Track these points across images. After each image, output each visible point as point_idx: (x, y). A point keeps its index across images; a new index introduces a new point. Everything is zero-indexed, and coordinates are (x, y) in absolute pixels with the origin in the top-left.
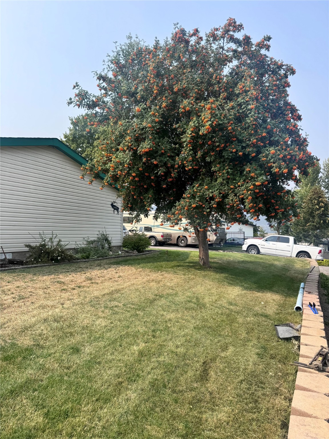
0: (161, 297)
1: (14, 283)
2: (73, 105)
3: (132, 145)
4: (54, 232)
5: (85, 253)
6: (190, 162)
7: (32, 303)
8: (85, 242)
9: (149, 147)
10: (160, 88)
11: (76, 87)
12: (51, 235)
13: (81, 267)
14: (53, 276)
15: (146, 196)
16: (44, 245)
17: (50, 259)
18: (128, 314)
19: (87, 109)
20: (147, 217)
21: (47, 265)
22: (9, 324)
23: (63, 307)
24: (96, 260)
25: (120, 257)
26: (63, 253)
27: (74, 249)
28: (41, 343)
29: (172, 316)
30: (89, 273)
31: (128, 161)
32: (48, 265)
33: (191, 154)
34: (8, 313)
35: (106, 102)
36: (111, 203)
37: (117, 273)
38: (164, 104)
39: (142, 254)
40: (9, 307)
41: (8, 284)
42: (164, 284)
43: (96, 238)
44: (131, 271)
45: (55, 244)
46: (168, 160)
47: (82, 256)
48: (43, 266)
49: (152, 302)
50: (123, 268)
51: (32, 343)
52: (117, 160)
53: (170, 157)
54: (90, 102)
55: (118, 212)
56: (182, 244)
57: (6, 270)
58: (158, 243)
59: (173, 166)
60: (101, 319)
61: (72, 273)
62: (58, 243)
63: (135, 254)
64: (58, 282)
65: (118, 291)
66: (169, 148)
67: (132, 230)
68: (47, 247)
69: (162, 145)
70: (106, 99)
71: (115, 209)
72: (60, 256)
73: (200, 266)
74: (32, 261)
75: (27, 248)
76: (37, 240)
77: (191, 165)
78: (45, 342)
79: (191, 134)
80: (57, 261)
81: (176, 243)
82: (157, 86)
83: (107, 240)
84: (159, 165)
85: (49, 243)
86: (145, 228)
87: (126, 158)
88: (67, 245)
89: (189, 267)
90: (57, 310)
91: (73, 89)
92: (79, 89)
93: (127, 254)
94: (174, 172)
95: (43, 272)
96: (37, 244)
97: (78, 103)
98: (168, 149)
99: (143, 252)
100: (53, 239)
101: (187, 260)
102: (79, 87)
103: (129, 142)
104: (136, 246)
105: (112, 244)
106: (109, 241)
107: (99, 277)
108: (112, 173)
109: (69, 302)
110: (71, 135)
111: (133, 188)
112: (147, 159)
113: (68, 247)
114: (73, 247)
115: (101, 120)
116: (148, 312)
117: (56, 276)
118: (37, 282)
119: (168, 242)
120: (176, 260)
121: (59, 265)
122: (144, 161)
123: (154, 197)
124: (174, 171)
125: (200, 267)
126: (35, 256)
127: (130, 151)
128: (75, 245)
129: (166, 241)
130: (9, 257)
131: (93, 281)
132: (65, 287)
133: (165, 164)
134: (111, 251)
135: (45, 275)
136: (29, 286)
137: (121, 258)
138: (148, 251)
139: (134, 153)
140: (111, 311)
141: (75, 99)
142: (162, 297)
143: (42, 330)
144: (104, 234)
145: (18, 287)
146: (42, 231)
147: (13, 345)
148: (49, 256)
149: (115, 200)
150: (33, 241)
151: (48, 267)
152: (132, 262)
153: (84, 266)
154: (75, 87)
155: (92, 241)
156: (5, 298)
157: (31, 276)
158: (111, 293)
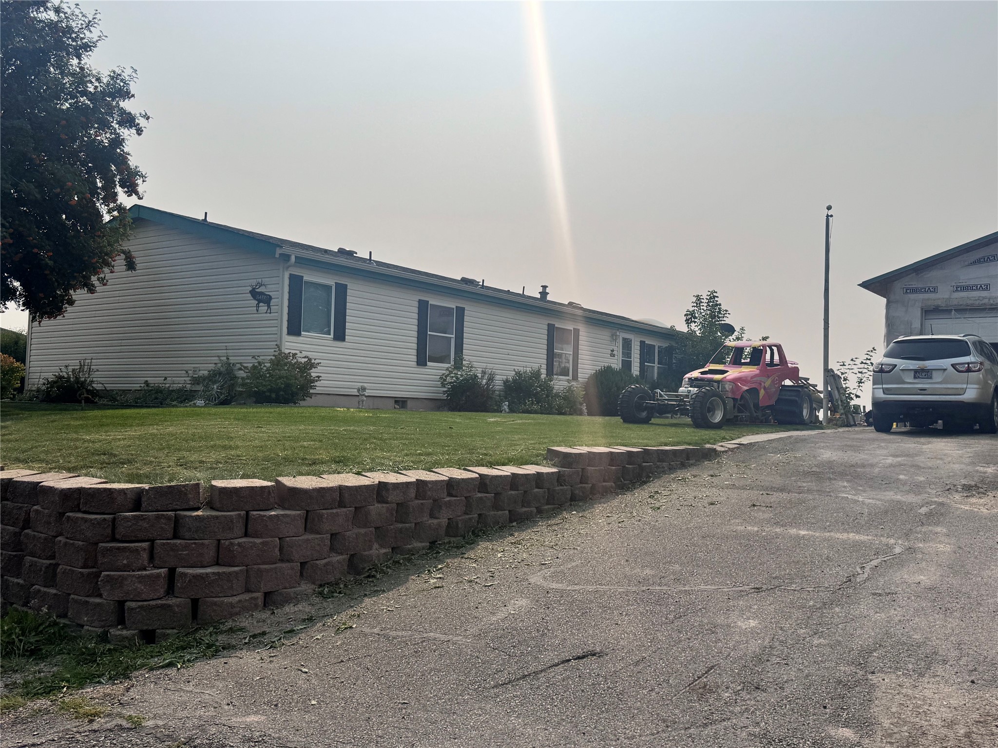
8: (189, 380)
55: (269, 306)
155: (201, 377)
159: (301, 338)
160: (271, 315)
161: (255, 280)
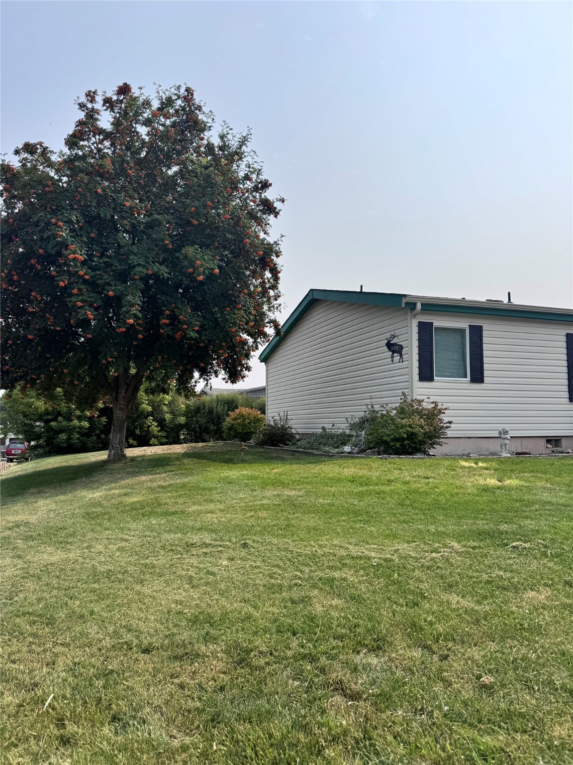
55: (401, 356)
159: (433, 383)
160: (404, 363)
161: (389, 333)
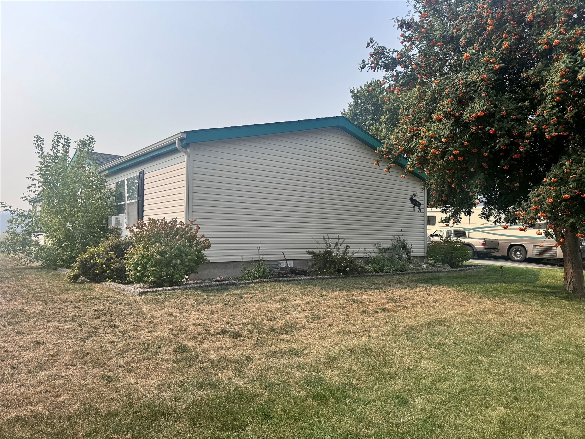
0: (512, 337)
1: (302, 298)
2: (366, 69)
3: (453, 110)
4: (340, 235)
5: (377, 264)
6: (555, 125)
7: (330, 325)
8: (376, 250)
9: (484, 108)
10: (497, 20)
11: (371, 45)
12: (337, 240)
13: (377, 283)
14: (344, 292)
15: (472, 184)
16: (330, 252)
17: (336, 269)
18: (466, 359)
19: (385, 71)
20: (470, 215)
21: (334, 278)
22: (309, 350)
23: (369, 336)
24: (394, 275)
25: (425, 272)
26: (352, 263)
27: (363, 258)
28: (354, 383)
29: (539, 370)
30: (390, 292)
31: (447, 133)
32: (336, 278)
33: (554, 114)
34: (304, 335)
35: (412, 57)
36: (409, 197)
37: (429, 295)
38: (505, 44)
39: (459, 270)
40: (304, 327)
41: (295, 298)
42: (510, 317)
43: (390, 245)
44: (451, 294)
45: (342, 250)
46: (513, 125)
47: (374, 268)
48: (329, 278)
49: (500, 343)
50: (436, 289)
51: (343, 381)
52: (430, 133)
53: (517, 120)
54: (388, 60)
55: (420, 209)
56: (518, 257)
57: (290, 281)
58: (476, 254)
59: (521, 135)
60: (427, 361)
61: (367, 290)
62: (346, 250)
63: (447, 270)
64: (354, 300)
65: (441, 322)
66: (514, 107)
67: (434, 234)
68: (333, 255)
69: (502, 105)
70: (411, 53)
71: (415, 205)
72: (349, 266)
73: (567, 293)
74: (316, 271)
75: (309, 255)
76: (321, 245)
77: (556, 130)
78: (358, 382)
79: (560, 81)
80: (345, 273)
81: (506, 255)
82: (493, 18)
83: (404, 247)
84: (498, 135)
85: (335, 250)
86: (455, 231)
87: (444, 129)
88: (356, 253)
89: (546, 294)
90: (363, 339)
91: (367, 47)
92: (374, 46)
93: (435, 269)
94: (525, 144)
95: (331, 286)
96: (321, 250)
97: (373, 65)
98: (512, 109)
99: (459, 266)
100: (339, 245)
101: (538, 283)
102: (373, 43)
103: (448, 107)
104: (447, 258)
105: (412, 254)
106: (408, 249)
107: (405, 299)
108: (419, 154)
109: (375, 329)
110: (351, 112)
111: (450, 172)
112: (478, 128)
113: (357, 255)
114: (362, 255)
115: (405, 83)
116: (497, 359)
117: (349, 293)
118: (328, 298)
119: (493, 254)
120: (517, 282)
121: (348, 279)
122: (472, 130)
123: (486, 184)
124: (523, 142)
125: (566, 295)
126: (318, 265)
127: (448, 119)
128: (364, 253)
129: (490, 252)
130: (291, 265)
131: (399, 304)
132: (365, 308)
133: (509, 132)
134: (411, 263)
135: (336, 291)
136: (321, 303)
137: (427, 274)
138: (467, 266)
139: (455, 121)
140: (438, 351)
141: (369, 60)
142: (514, 338)
143: (350, 365)
144: (401, 239)
145: (308, 303)
146: (326, 235)
147: (321, 380)
148: (335, 266)
149: (415, 193)
150: (316, 246)
151: (335, 280)
152: (448, 281)
153: (380, 282)
154: (368, 44)
155: (384, 248)
156: (297, 315)
157: (319, 290)
158: (431, 324)
